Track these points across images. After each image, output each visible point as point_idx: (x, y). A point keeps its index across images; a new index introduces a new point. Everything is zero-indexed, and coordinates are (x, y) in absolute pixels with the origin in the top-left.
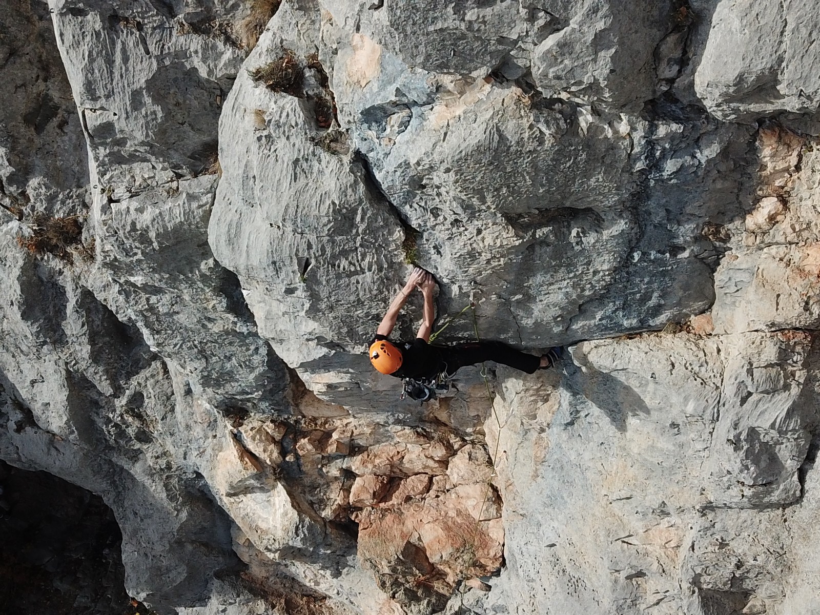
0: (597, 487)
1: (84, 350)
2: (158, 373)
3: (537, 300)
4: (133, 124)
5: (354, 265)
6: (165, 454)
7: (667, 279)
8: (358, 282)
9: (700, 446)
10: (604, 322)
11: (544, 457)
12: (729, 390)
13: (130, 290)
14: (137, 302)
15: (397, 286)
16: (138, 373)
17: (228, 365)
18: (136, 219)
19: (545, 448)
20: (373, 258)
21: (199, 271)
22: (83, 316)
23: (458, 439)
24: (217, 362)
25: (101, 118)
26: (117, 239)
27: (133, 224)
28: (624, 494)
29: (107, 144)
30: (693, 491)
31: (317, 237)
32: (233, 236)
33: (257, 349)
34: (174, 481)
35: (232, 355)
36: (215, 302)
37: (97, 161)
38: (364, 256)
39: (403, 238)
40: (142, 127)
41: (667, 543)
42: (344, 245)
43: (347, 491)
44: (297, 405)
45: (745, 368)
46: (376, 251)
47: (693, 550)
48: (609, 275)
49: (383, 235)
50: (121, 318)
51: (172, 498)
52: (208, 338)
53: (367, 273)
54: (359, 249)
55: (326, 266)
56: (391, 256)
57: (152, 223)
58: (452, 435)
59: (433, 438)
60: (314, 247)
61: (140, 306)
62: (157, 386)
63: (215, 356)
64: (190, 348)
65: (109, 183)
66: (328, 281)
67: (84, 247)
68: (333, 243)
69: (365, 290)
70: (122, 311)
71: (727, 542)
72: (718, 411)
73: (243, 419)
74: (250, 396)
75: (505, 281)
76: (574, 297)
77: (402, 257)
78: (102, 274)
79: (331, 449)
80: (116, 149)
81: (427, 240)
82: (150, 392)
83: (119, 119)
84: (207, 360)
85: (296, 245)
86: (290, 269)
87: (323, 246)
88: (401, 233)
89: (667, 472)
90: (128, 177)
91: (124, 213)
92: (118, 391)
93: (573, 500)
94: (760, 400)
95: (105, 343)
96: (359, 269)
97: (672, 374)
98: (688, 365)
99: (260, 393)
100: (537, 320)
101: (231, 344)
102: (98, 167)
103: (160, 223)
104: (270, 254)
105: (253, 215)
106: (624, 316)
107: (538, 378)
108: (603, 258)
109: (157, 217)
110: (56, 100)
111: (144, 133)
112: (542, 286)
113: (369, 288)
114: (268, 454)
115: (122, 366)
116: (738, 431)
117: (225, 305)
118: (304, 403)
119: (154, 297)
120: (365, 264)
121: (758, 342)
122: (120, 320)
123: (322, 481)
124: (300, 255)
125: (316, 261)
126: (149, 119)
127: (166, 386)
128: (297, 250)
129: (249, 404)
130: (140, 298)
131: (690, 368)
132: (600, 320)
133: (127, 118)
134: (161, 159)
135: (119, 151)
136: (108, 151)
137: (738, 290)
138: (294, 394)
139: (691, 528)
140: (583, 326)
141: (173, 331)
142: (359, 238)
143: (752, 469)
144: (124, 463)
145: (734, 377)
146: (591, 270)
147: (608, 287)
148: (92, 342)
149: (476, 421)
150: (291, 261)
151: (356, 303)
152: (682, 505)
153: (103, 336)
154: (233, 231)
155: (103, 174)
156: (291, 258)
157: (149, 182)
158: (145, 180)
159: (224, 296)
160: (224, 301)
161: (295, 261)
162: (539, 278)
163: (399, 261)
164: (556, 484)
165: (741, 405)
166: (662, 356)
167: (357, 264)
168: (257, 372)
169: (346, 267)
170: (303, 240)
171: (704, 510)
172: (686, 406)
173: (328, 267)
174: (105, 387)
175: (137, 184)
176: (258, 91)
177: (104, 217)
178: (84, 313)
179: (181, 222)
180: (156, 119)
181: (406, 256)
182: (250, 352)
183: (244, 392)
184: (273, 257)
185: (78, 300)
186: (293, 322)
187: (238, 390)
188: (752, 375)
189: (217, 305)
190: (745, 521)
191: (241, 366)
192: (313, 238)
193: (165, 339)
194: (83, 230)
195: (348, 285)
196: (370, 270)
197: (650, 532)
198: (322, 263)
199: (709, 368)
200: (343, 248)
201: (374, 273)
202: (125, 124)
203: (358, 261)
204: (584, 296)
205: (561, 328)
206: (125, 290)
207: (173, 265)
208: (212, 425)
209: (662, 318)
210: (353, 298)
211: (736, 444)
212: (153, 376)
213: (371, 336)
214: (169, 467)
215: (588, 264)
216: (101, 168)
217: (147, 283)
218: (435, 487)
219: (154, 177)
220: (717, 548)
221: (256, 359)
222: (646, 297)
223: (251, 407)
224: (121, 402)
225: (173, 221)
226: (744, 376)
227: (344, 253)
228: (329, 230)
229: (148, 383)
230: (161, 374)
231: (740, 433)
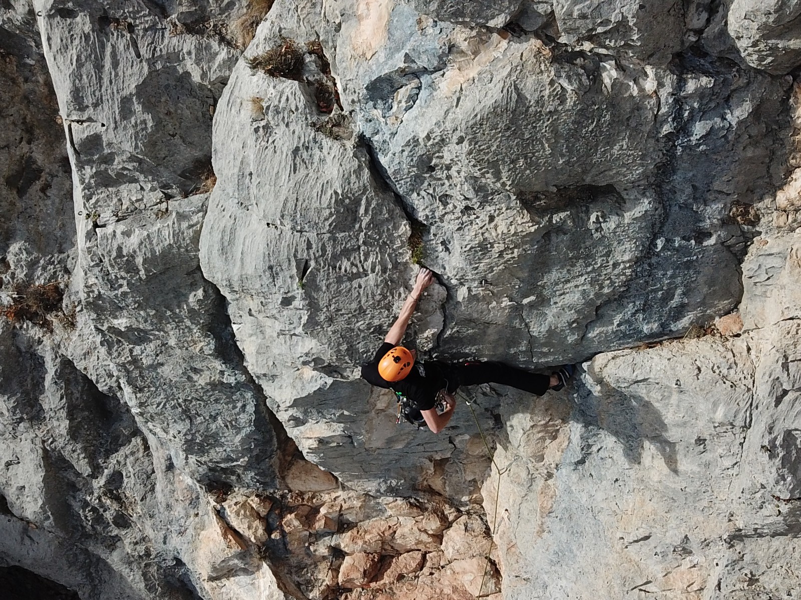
0: (611, 531)
1: (62, 426)
2: (138, 450)
3: (552, 303)
4: (121, 135)
5: (356, 266)
6: (143, 539)
7: (691, 272)
8: (360, 287)
9: (728, 463)
10: (622, 328)
11: (551, 507)
12: (762, 390)
13: (113, 341)
14: (120, 353)
15: (402, 290)
16: (117, 451)
17: (213, 426)
18: (123, 243)
19: (552, 498)
20: (376, 259)
21: (187, 306)
22: (61, 388)
23: (453, 510)
24: (201, 423)
25: (88, 130)
26: (102, 269)
27: (120, 249)
28: (642, 533)
29: (94, 162)
30: (720, 518)
31: (318, 234)
32: (226, 244)
33: (244, 406)
34: (153, 570)
35: (217, 414)
36: (202, 344)
37: (82, 184)
38: (367, 255)
39: (409, 233)
40: (131, 138)
41: (689, 586)
42: (346, 243)
43: (336, 571)
44: (283, 478)
45: (780, 363)
46: (380, 249)
47: (719, 589)
48: (630, 267)
49: (388, 230)
50: (101, 387)
51: (150, 588)
52: (193, 395)
53: (371, 275)
54: (362, 248)
55: (326, 268)
56: (396, 255)
57: (139, 247)
58: (447, 506)
59: (426, 509)
60: (314, 246)
61: (123, 359)
62: (137, 464)
63: (199, 416)
64: (174, 407)
65: (95, 207)
66: (328, 287)
67: (64, 314)
68: (334, 241)
69: (368, 294)
70: (103, 380)
71: (757, 577)
72: (751, 414)
73: (226, 494)
74: (235, 463)
75: (518, 278)
76: (592, 297)
77: (407, 257)
78: (82, 341)
79: (319, 525)
80: (103, 167)
81: (435, 235)
82: (129, 470)
83: (107, 130)
84: (191, 421)
85: (294, 245)
86: (287, 274)
87: (323, 244)
88: (407, 227)
89: (691, 499)
90: (115, 200)
91: (110, 237)
92: (96, 471)
93: (583, 552)
94: (797, 399)
95: (83, 418)
96: (361, 270)
97: (698, 379)
98: (715, 367)
99: (246, 459)
100: (551, 327)
101: (217, 401)
102: (84, 189)
103: (148, 246)
104: (267, 258)
105: (249, 218)
106: (644, 319)
107: (547, 410)
108: (624, 247)
109: (145, 240)
110: (39, 163)
111: (133, 144)
112: (557, 284)
113: (372, 293)
114: (253, 531)
115: (101, 444)
116: (773, 436)
117: (213, 347)
118: (291, 476)
119: (138, 348)
120: (368, 265)
121: (793, 332)
122: (100, 389)
123: (309, 561)
124: (299, 256)
125: (316, 262)
126: (139, 128)
127: (146, 463)
128: (296, 251)
129: (234, 478)
130: (123, 349)
131: (717, 371)
132: (619, 325)
133: (116, 128)
134: (150, 178)
135: (106, 170)
136: (94, 170)
137: (769, 278)
138: (280, 463)
139: (717, 565)
140: (600, 333)
141: (157, 388)
142: (362, 234)
143: (789, 479)
144: (101, 551)
145: (768, 374)
146: (611, 263)
147: (627, 284)
148: (71, 416)
149: (472, 488)
150: (290, 264)
151: (358, 312)
152: (707, 536)
153: (82, 410)
154: (227, 238)
155: (88, 198)
156: (289, 261)
157: (137, 205)
158: (132, 203)
159: (212, 336)
160: (213, 342)
161: (294, 264)
162: (554, 275)
163: (404, 260)
164: (564, 537)
165: (776, 406)
166: (687, 361)
167: (359, 265)
168: (243, 433)
169: (348, 269)
170: (303, 239)
171: (731, 541)
172: (715, 412)
173: (329, 269)
174: (83, 466)
175: (124, 207)
176: (255, 78)
177: (88, 244)
178: (63, 385)
179: (170, 244)
180: (146, 128)
181: (412, 254)
182: (237, 410)
183: (229, 459)
184: (270, 261)
185: (57, 370)
186: (288, 344)
187: (223, 457)
188: (788, 370)
189: (204, 348)
190: (777, 551)
191: (227, 426)
192: (312, 236)
193: (148, 398)
194: (64, 297)
195: (350, 290)
196: (373, 271)
197: (669, 575)
198: (322, 265)
199: (739, 369)
200: (345, 247)
201: (377, 274)
202: (114, 136)
203: (360, 262)
204: (602, 295)
205: (576, 337)
206: (107, 341)
207: (160, 299)
208: (194, 502)
209: (685, 322)
210: (354, 306)
211: (771, 450)
212: (132, 453)
213: (372, 354)
214: (148, 554)
215: (608, 254)
216: (86, 191)
217: (131, 326)
218: (428, 564)
219: (142, 200)
220: (746, 584)
221: (243, 418)
222: (669, 296)
223: (235, 481)
224: (99, 483)
225: (161, 244)
226: (778, 371)
227: (346, 253)
228: (330, 225)
229: (128, 460)
230: (141, 451)
231: (776, 438)
